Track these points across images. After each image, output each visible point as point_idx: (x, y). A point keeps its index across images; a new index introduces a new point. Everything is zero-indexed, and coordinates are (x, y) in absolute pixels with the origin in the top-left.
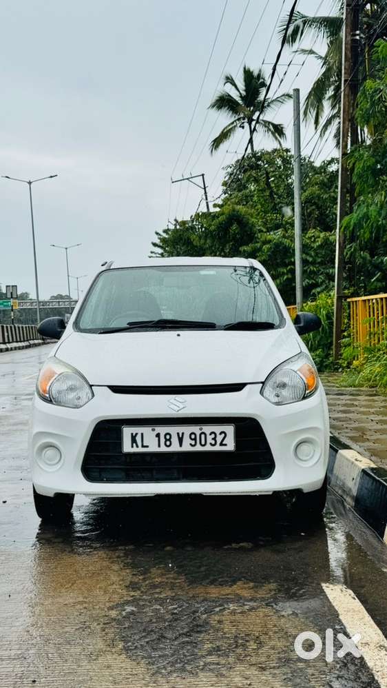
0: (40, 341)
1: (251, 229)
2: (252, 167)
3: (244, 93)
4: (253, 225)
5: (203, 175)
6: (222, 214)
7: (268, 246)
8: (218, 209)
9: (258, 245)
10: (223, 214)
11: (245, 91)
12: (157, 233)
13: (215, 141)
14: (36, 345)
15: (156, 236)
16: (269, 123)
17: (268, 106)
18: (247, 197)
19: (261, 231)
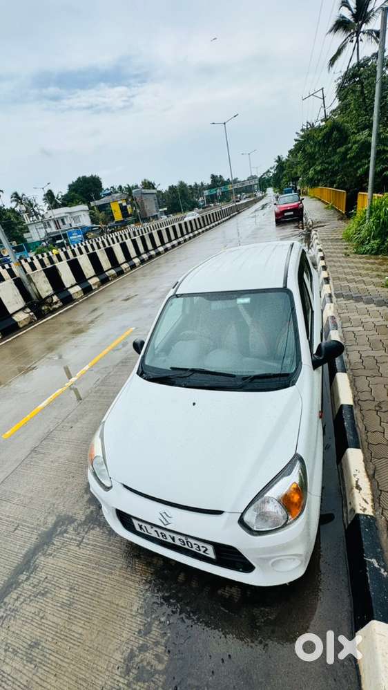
0: (236, 213)
1: (346, 133)
2: (354, 76)
3: (355, 11)
4: (348, 130)
5: (322, 89)
6: (325, 127)
7: (356, 145)
8: (324, 123)
9: (350, 145)
10: (327, 127)
11: (356, 8)
12: (297, 133)
13: (331, 60)
14: (234, 216)
15: (296, 135)
16: (372, 31)
17: (373, 15)
18: (347, 105)
19: (354, 133)
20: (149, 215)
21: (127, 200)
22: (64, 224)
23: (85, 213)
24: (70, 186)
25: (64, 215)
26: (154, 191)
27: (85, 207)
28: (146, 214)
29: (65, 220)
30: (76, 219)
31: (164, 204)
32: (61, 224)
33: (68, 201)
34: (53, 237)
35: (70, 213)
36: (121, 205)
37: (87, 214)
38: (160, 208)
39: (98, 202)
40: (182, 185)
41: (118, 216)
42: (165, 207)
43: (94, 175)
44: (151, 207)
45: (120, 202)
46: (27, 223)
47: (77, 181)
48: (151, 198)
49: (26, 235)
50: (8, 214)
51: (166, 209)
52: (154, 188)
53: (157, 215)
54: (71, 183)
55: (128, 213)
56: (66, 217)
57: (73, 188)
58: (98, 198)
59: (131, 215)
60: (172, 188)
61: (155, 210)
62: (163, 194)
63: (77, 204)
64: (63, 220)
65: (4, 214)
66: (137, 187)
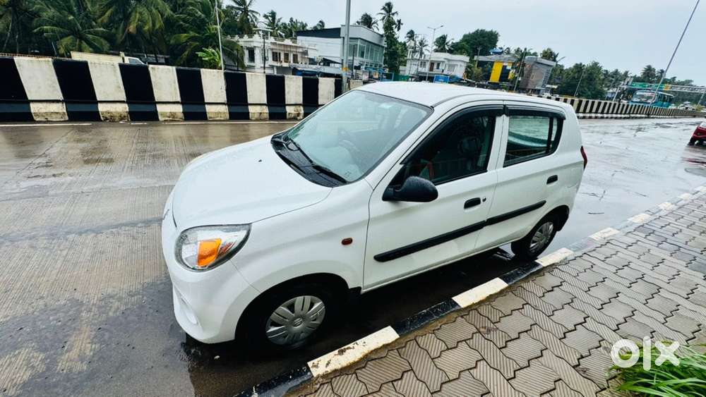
20: (530, 86)
21: (514, 64)
22: (438, 68)
23: (463, 64)
24: (465, 36)
25: (443, 60)
26: (553, 64)
27: (467, 59)
28: (527, 85)
29: (441, 65)
30: (452, 67)
31: (557, 81)
32: (435, 67)
33: (456, 49)
34: (420, 77)
35: (449, 60)
36: (504, 67)
37: (464, 65)
38: (549, 83)
39: (482, 58)
40: (595, 67)
41: (495, 77)
42: (557, 84)
43: (494, 31)
44: (538, 79)
45: (505, 64)
46: (408, 57)
47: (474, 33)
48: (544, 70)
49: (401, 68)
50: (398, 45)
51: (556, 87)
52: (554, 60)
53: (539, 90)
54: (467, 33)
55: (507, 77)
56: (443, 62)
57: (467, 39)
58: (486, 53)
59: (508, 81)
60: (579, 67)
61: (541, 83)
62: (562, 70)
63: (461, 54)
64: (438, 65)
65: (395, 45)
66: (535, 54)
